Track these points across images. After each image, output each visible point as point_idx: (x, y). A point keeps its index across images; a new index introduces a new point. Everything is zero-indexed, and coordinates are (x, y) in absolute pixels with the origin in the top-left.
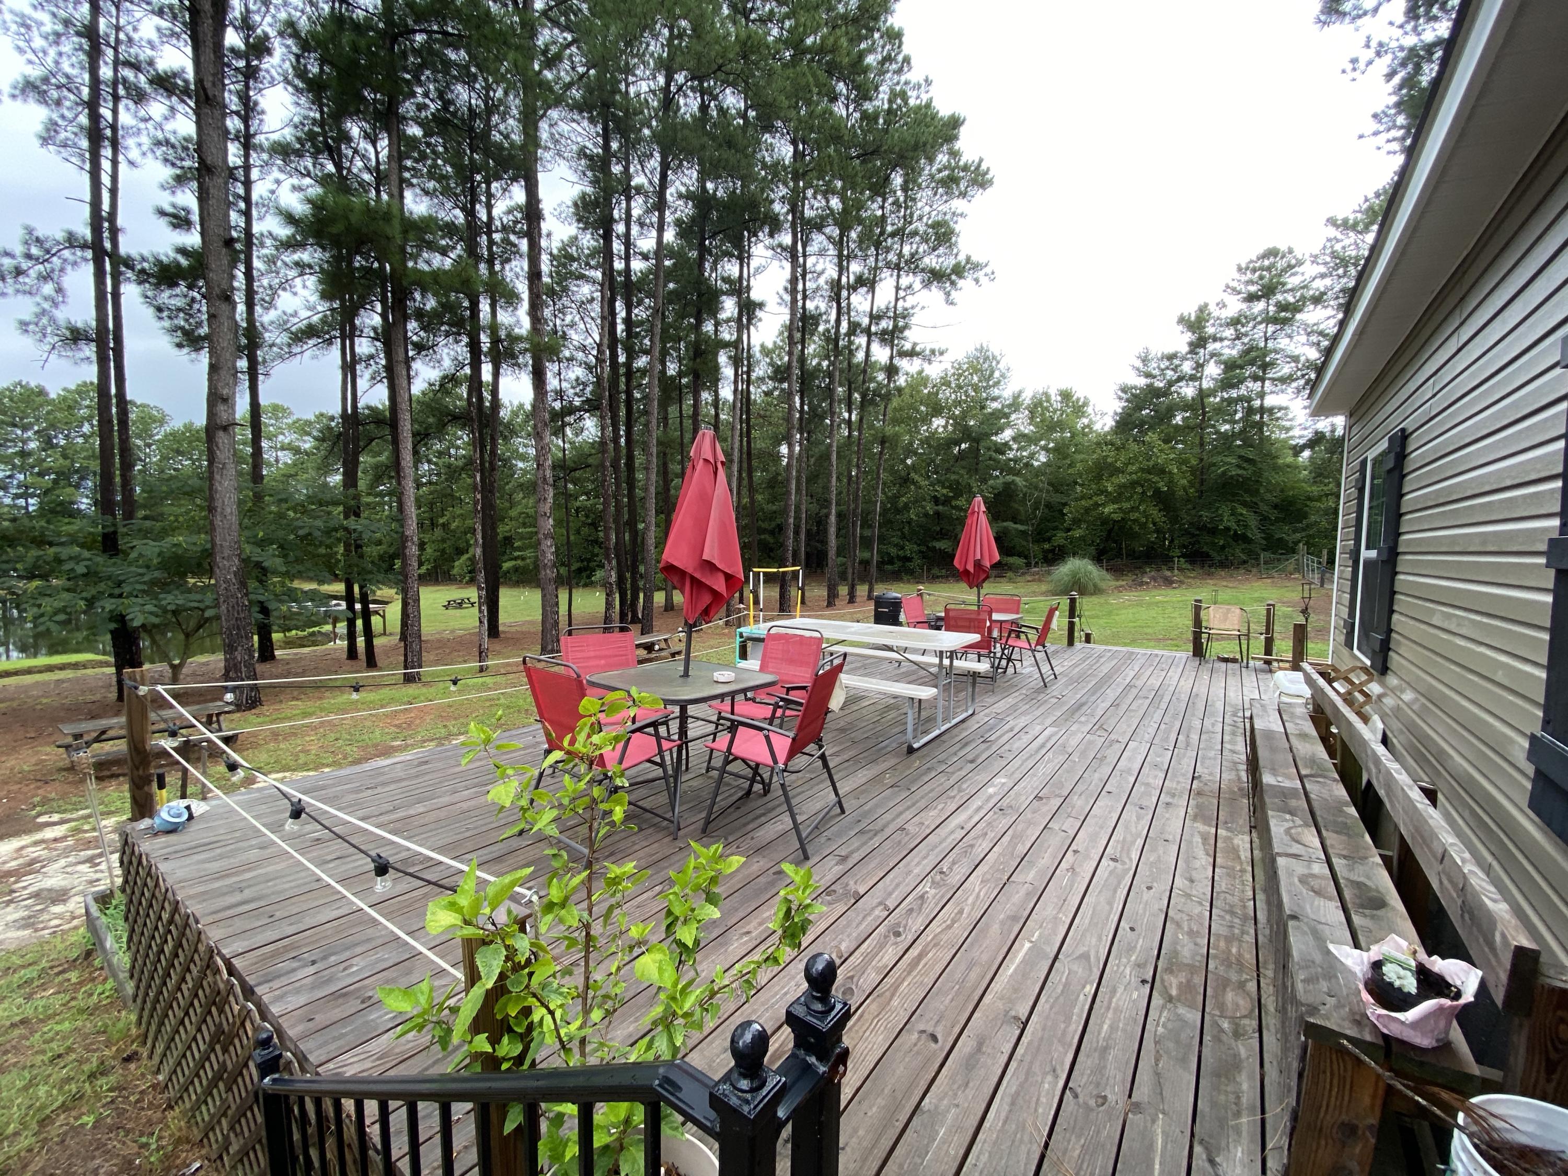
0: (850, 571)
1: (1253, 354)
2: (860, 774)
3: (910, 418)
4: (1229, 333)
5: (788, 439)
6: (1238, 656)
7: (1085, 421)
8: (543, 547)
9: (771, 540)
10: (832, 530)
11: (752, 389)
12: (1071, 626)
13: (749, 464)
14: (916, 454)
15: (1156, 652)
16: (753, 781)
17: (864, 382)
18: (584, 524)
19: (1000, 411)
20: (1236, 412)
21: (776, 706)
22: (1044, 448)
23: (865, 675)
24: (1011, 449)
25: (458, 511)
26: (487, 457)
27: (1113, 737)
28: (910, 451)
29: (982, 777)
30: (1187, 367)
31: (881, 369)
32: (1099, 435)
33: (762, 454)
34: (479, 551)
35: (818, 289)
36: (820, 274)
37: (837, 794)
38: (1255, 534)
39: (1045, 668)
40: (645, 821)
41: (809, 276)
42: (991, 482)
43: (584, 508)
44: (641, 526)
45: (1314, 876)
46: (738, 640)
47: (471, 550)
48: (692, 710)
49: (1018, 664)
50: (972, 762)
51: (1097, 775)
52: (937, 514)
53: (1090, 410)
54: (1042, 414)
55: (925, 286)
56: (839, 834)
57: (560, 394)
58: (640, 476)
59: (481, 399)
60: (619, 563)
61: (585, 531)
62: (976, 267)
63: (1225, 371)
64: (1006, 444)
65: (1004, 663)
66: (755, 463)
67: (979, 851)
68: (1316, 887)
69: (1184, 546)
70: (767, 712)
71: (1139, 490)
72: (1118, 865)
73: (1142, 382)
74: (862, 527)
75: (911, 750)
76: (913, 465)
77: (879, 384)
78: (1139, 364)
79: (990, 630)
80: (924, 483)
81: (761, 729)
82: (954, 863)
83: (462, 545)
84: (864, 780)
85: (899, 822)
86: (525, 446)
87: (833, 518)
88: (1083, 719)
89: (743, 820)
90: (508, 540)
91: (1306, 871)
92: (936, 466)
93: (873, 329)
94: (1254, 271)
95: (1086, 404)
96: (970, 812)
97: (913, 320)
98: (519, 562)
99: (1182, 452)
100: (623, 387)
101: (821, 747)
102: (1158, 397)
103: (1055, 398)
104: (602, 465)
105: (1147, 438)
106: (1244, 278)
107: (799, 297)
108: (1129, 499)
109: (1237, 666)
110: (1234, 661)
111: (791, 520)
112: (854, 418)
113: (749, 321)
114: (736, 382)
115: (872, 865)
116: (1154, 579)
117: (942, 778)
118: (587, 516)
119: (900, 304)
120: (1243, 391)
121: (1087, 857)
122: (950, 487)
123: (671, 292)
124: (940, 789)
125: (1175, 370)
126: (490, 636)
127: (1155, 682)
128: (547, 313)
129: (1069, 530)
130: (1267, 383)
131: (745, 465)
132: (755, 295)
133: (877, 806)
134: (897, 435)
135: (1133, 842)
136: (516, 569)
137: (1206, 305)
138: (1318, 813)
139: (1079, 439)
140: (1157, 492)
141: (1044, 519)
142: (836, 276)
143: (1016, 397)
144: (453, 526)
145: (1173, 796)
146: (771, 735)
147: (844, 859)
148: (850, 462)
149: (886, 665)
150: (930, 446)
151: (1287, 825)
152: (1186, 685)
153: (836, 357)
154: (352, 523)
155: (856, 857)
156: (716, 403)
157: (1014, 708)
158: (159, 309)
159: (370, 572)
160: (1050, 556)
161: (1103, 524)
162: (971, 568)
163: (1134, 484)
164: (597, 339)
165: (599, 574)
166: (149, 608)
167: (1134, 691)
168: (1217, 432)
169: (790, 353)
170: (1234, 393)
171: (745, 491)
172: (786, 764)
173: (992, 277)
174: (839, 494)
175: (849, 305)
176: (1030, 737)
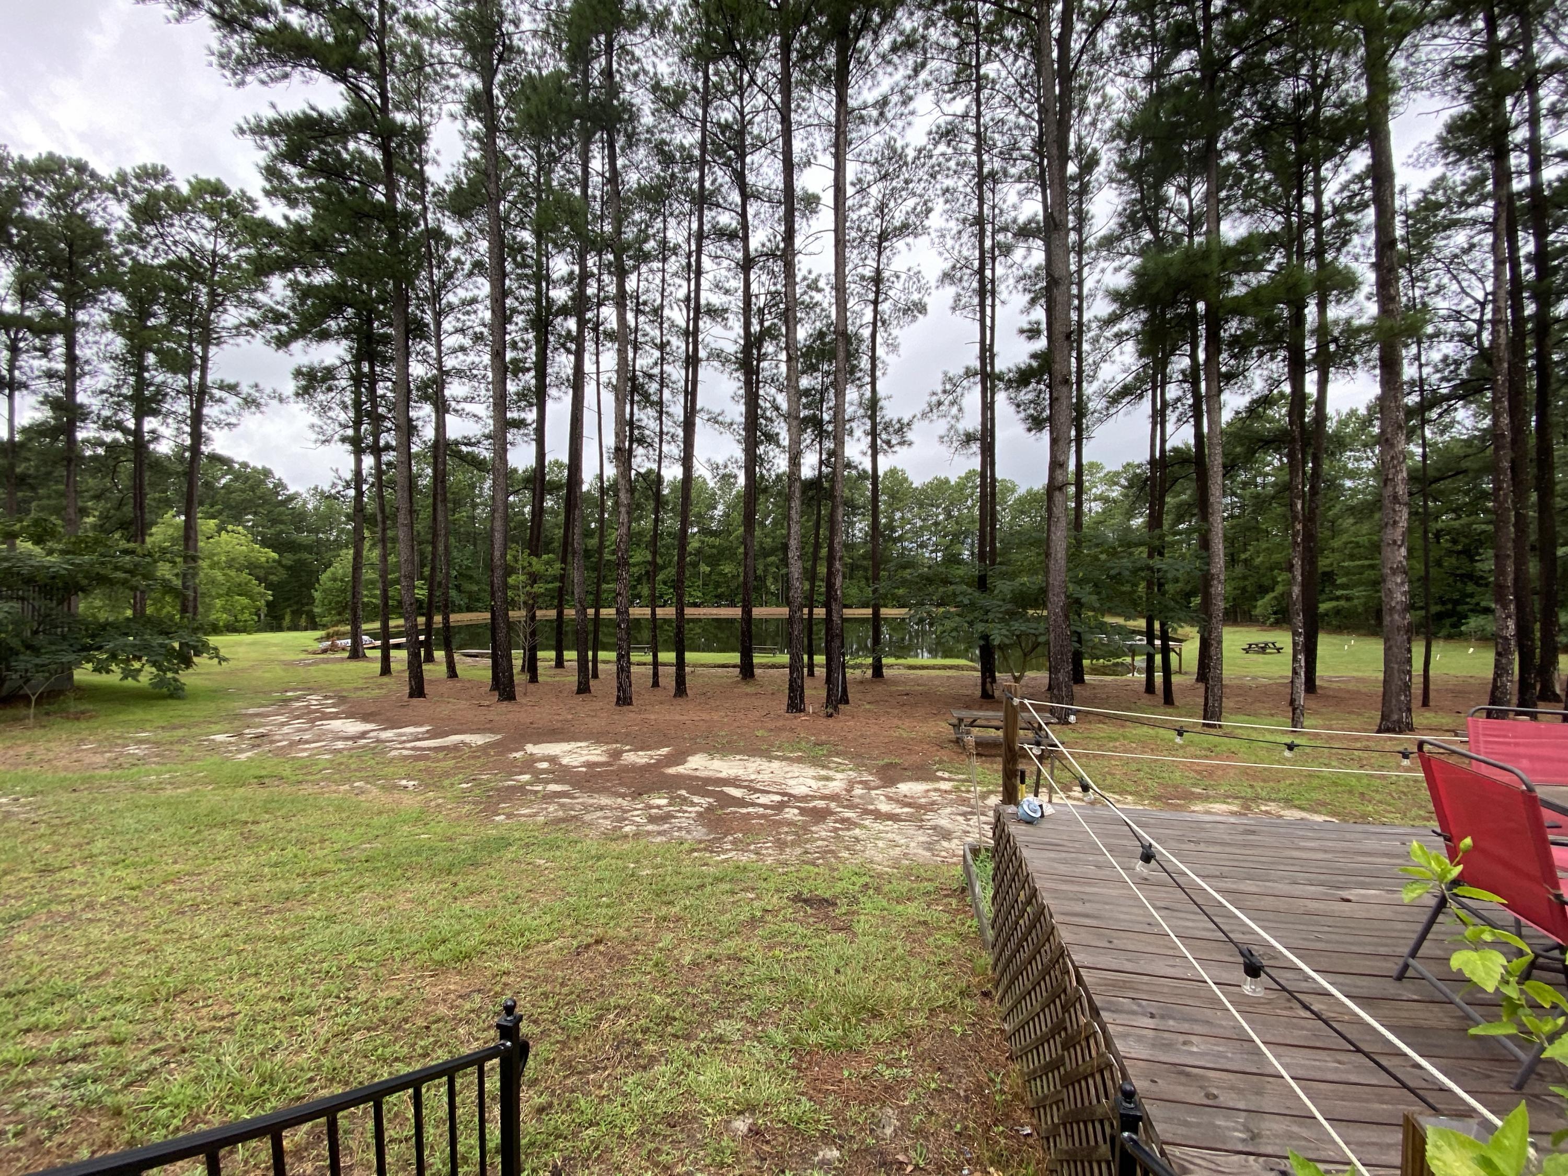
8: (1390, 585)
34: (1297, 590)
43: (1449, 531)
57: (1419, 384)
59: (1302, 414)
60: (1520, 608)
61: (1451, 561)
86: (1359, 460)
90: (1329, 577)
98: (1342, 603)
118: (1454, 542)
126: (1306, 690)
136: (1338, 612)
144: (1258, 561)
154: (1156, 562)
158: (1018, 406)
159: (1172, 610)
164: (1482, 295)
165: (1479, 623)
166: (1004, 632)
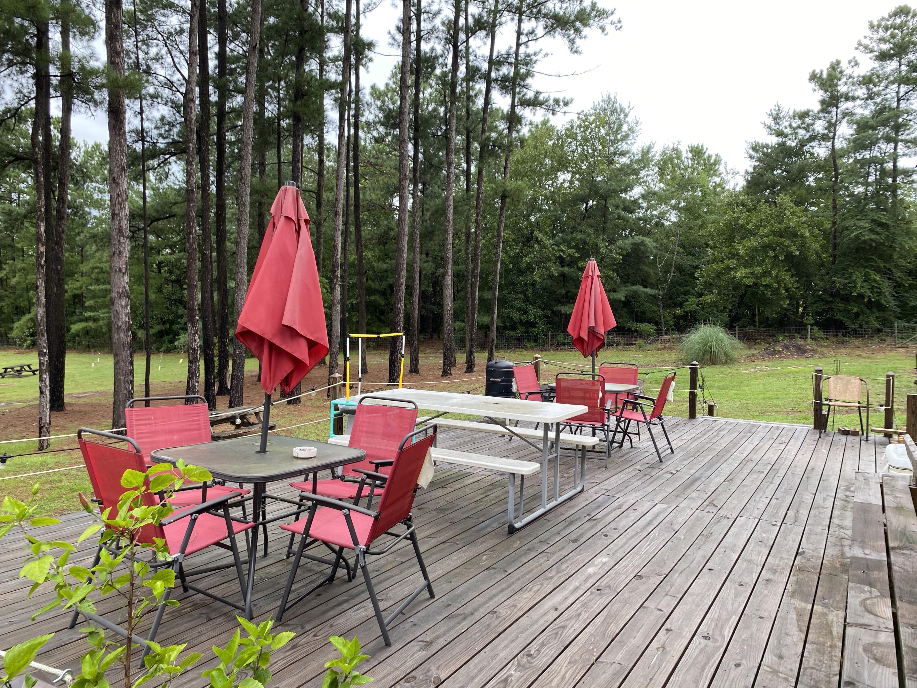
0: (468, 336)
1: (886, 114)
2: (454, 557)
3: (533, 171)
4: (861, 92)
5: (399, 190)
6: (858, 429)
7: (717, 180)
8: (117, 307)
9: (381, 301)
10: (449, 292)
11: (361, 133)
12: (693, 398)
13: (357, 217)
14: (540, 210)
15: (777, 424)
16: (336, 565)
17: (483, 131)
18: (167, 281)
19: (628, 166)
20: (868, 174)
21: (362, 483)
22: (675, 207)
23: (471, 451)
24: (640, 207)
25: (19, 265)
26: (54, 204)
27: (721, 512)
28: (533, 207)
29: (581, 557)
30: (820, 126)
31: (503, 118)
32: (730, 194)
33: (371, 207)
34: (41, 311)
35: (433, 30)
36: (435, 15)
37: (426, 577)
38: (889, 301)
39: (662, 443)
40: (215, 610)
41: (423, 16)
42: (619, 242)
43: (168, 263)
44: (232, 284)
45: (878, 644)
46: (333, 412)
47: (33, 309)
48: (271, 488)
49: (635, 438)
50: (575, 541)
51: (700, 552)
52: (563, 275)
53: (721, 168)
54: (673, 171)
55: (548, 33)
56: (426, 619)
57: (141, 135)
58: (231, 227)
59: (48, 137)
60: (205, 326)
61: (168, 288)
62: (602, 14)
63: (858, 132)
64: (635, 202)
65: (619, 436)
66: (363, 216)
67: (570, 633)
68: (879, 655)
69: (818, 314)
70: (352, 490)
71: (771, 253)
72: (710, 643)
73: (773, 140)
74: (481, 289)
75: (512, 530)
76: (537, 222)
77: (500, 134)
78: (770, 121)
79: (603, 401)
80: (548, 242)
81: (341, 508)
82: (543, 645)
83: (24, 304)
84: (459, 562)
85: (491, 605)
86: (101, 192)
87: (449, 279)
88: (694, 495)
89: (323, 608)
90: (78, 299)
91: (872, 640)
92: (564, 224)
93: (493, 75)
94: (886, 28)
95: (717, 162)
96: (566, 593)
97: (537, 68)
98: (90, 324)
99: (815, 215)
100: (214, 127)
101: (409, 527)
102: (790, 157)
103: (686, 155)
104: (187, 216)
105: (778, 200)
106: (876, 36)
107: (413, 37)
108: (760, 264)
109: (857, 439)
110: (854, 433)
111: (403, 281)
112: (473, 169)
113: (358, 61)
114: (341, 127)
115: (458, 650)
116: (787, 348)
117: (541, 559)
118: (170, 272)
119: (522, 49)
120: (876, 153)
121: (680, 635)
122: (576, 247)
123: (270, 27)
124: (538, 570)
125: (806, 129)
126: (52, 408)
127: (772, 456)
128: (128, 44)
129: (701, 295)
130: (900, 145)
131: (352, 218)
132: (365, 34)
133: (469, 589)
134: (519, 190)
135: (728, 620)
136: (87, 332)
137: (838, 63)
138: (896, 584)
139: (711, 198)
140: (789, 256)
141: (675, 283)
142: (452, 17)
143: (646, 152)
144: (13, 281)
145: (775, 572)
146: (353, 515)
147: (429, 644)
148: (468, 218)
149: (496, 440)
150: (554, 203)
151: (863, 596)
152: (803, 459)
153: (453, 103)
155: (442, 642)
156: (321, 148)
157: (625, 484)
160: (682, 322)
161: (735, 288)
162: (584, 335)
163: (766, 247)
164: (186, 74)
165: (183, 339)
167: (751, 465)
168: (851, 195)
169: (402, 98)
170: (867, 154)
171: (352, 247)
172: (368, 546)
173: (618, 25)
174: (457, 252)
175: (467, 48)
176: (638, 514)
